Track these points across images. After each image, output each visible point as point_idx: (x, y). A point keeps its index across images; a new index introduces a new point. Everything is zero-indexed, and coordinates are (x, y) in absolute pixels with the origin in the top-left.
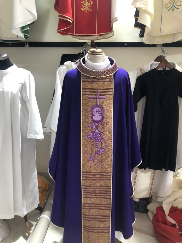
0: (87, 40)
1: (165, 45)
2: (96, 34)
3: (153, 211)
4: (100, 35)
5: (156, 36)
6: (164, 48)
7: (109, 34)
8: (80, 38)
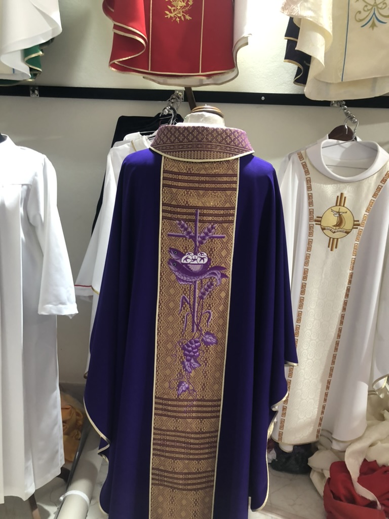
0: (176, 85)
1: (351, 103)
2: (200, 73)
3: (322, 470)
4: (209, 76)
5: (333, 83)
6: (350, 108)
7: (228, 73)
8: (161, 79)
